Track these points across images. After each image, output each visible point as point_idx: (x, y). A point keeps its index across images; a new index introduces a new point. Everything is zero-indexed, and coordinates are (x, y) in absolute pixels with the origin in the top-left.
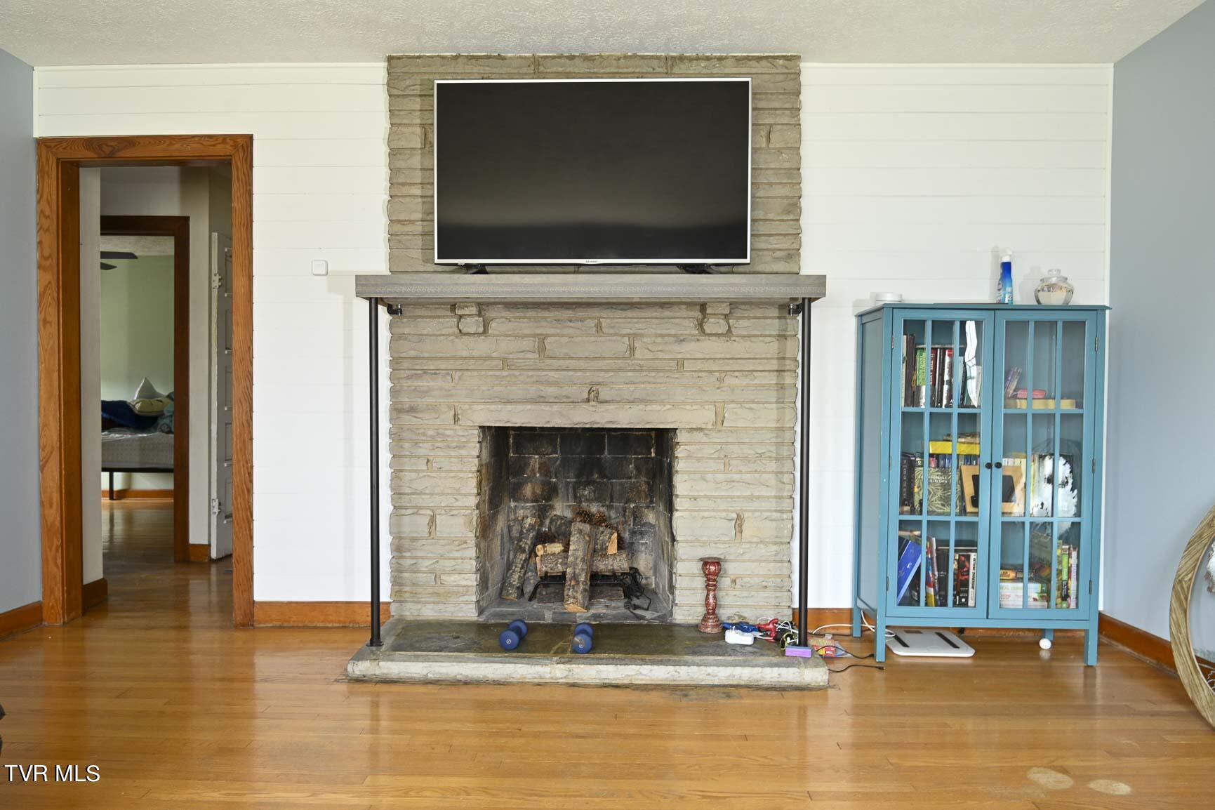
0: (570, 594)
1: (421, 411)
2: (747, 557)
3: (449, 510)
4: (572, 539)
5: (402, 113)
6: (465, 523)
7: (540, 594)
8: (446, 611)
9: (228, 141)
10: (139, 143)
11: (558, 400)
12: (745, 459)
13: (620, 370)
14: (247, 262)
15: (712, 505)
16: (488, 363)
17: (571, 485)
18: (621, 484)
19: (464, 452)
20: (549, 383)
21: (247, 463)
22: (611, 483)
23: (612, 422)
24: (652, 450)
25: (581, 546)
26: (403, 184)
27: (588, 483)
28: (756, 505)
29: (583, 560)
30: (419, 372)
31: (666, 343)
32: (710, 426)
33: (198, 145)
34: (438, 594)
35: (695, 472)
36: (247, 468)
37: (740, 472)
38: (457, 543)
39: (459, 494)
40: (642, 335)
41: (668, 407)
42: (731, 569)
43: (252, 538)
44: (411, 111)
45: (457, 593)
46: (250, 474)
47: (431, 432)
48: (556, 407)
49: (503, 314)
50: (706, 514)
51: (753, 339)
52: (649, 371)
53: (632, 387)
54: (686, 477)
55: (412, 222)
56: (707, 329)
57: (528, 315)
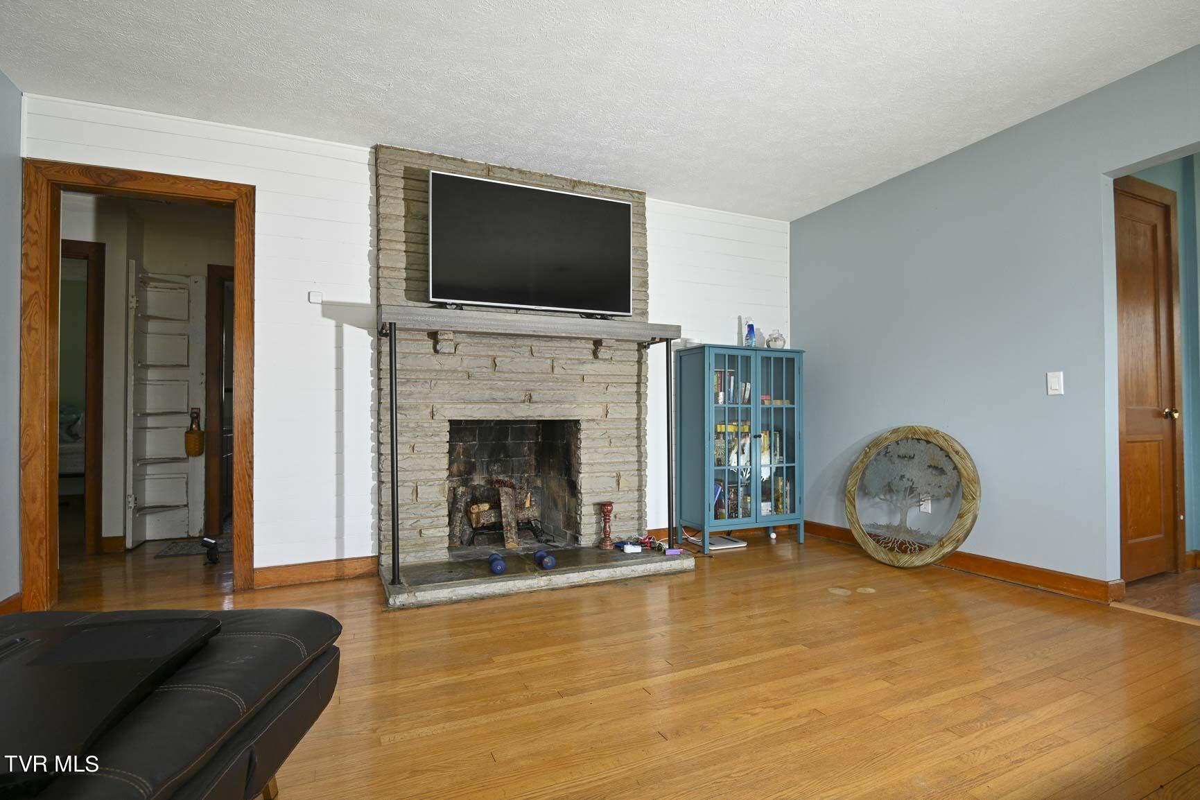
0: (509, 536)
1: (406, 409)
2: (622, 500)
3: (426, 481)
4: (502, 498)
5: (389, 188)
6: (440, 491)
7: (477, 539)
8: (425, 557)
9: (232, 188)
10: (142, 178)
11: (505, 401)
12: (620, 438)
13: (544, 381)
14: (249, 288)
15: (602, 468)
16: (455, 374)
17: (485, 463)
18: (519, 461)
19: (437, 439)
20: (498, 390)
21: (248, 453)
22: (512, 461)
23: (540, 416)
24: (540, 437)
25: (508, 504)
26: (391, 241)
27: (496, 461)
28: (626, 467)
29: (511, 512)
30: (403, 380)
31: (573, 364)
32: (599, 418)
33: (204, 188)
34: (420, 545)
35: (591, 448)
36: (249, 458)
37: (617, 447)
38: (433, 506)
39: (435, 470)
40: (559, 359)
41: (575, 406)
42: (616, 508)
43: (252, 516)
44: (396, 189)
45: (434, 543)
46: (251, 463)
47: (412, 425)
48: (503, 406)
49: (466, 340)
50: (598, 474)
51: (624, 363)
52: (562, 382)
53: (552, 393)
54: (585, 451)
55: (399, 269)
56: (600, 355)
57: (483, 341)
